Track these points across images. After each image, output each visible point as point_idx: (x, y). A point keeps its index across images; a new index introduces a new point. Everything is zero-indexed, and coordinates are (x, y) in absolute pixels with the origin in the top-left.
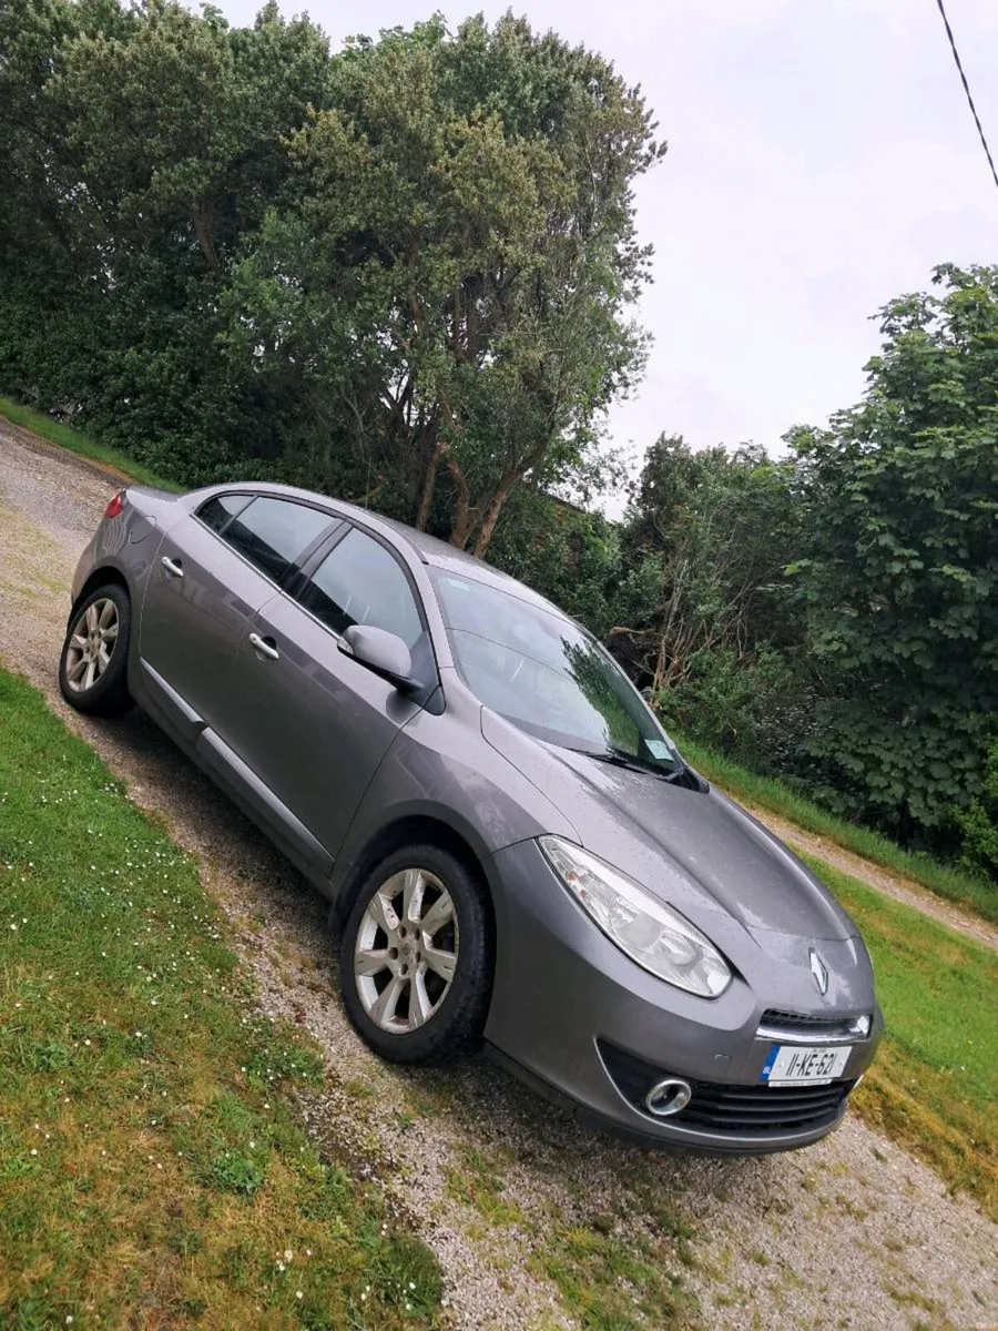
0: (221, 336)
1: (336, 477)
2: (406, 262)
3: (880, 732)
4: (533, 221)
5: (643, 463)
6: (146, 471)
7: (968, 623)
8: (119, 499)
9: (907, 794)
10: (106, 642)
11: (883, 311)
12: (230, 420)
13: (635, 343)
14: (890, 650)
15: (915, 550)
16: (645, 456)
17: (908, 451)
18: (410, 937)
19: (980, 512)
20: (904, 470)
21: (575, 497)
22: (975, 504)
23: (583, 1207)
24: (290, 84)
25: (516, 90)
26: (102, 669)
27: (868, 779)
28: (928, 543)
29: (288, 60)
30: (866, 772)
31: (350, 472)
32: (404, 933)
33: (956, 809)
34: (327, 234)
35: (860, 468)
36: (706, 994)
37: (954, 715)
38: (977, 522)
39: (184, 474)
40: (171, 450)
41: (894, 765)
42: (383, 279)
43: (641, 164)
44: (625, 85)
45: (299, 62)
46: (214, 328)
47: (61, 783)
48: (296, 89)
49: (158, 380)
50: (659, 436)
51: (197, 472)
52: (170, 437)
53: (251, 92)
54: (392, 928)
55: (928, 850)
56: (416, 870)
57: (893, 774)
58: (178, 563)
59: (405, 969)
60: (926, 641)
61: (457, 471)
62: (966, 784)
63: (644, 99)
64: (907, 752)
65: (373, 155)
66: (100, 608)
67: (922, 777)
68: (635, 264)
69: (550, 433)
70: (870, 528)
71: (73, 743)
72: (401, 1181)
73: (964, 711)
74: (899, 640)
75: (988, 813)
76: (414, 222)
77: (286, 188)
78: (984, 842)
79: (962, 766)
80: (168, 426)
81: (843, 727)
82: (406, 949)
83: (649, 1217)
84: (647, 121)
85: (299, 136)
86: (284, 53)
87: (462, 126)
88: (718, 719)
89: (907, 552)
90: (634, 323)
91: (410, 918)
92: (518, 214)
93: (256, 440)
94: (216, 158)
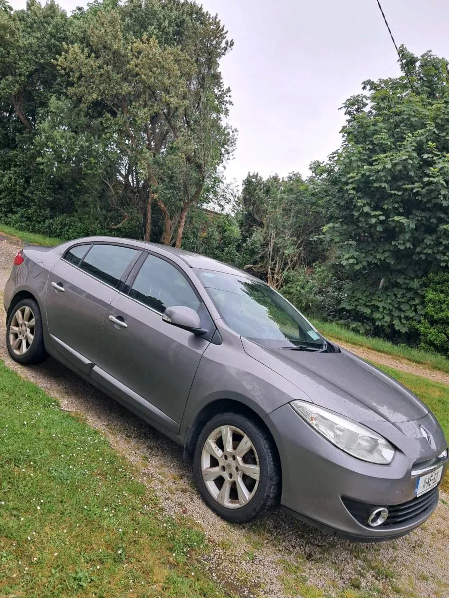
0: (39, 160)
1: (104, 217)
2: (122, 113)
3: (375, 294)
4: (180, 85)
5: (241, 188)
6: (12, 229)
7: (408, 240)
8: (20, 254)
9: (392, 320)
10: (29, 328)
11: (344, 105)
12: (49, 198)
13: (229, 133)
14: (375, 257)
15: (381, 211)
16: (243, 185)
17: (370, 167)
18: (230, 460)
19: (406, 190)
20: (370, 176)
21: (217, 209)
22: (403, 187)
23: (344, 576)
24: (51, 35)
25: (161, 24)
26: (31, 342)
27: (374, 316)
28: (385, 207)
29: (49, 24)
30: (372, 313)
31: (111, 214)
32: (226, 458)
33: (415, 323)
34: (82, 104)
35: (349, 178)
36: (385, 462)
37: (407, 281)
38: (406, 194)
39: (31, 227)
40: (23, 217)
41: (384, 308)
42: (113, 122)
43: (223, 51)
44: (210, 15)
45: (54, 24)
46: (34, 157)
47: (28, 409)
48: (55, 37)
49: (10, 185)
50: (247, 175)
51: (37, 225)
52: (21, 211)
53: (33, 41)
54: (219, 456)
55: (405, 343)
56: (226, 426)
57: (384, 312)
58: (61, 284)
59: (231, 476)
60: (390, 251)
61: (162, 206)
62: (417, 311)
63: (219, 21)
64: (389, 301)
65: (98, 63)
66: (23, 312)
67: (397, 312)
68: (224, 97)
69: (203, 181)
70: (359, 204)
71: (26, 384)
72: (264, 592)
73: (412, 279)
74: (378, 252)
75: (428, 322)
76: (123, 93)
77: (57, 84)
78: (429, 335)
79: (414, 303)
80: (19, 206)
81: (358, 295)
82: (229, 466)
83: (372, 571)
84: (223, 31)
85: (61, 59)
86: (45, 20)
87: (138, 45)
88: (301, 300)
89: (377, 213)
90: (228, 124)
91: (228, 450)
92: (172, 83)
93: (62, 205)
94: (20, 75)
